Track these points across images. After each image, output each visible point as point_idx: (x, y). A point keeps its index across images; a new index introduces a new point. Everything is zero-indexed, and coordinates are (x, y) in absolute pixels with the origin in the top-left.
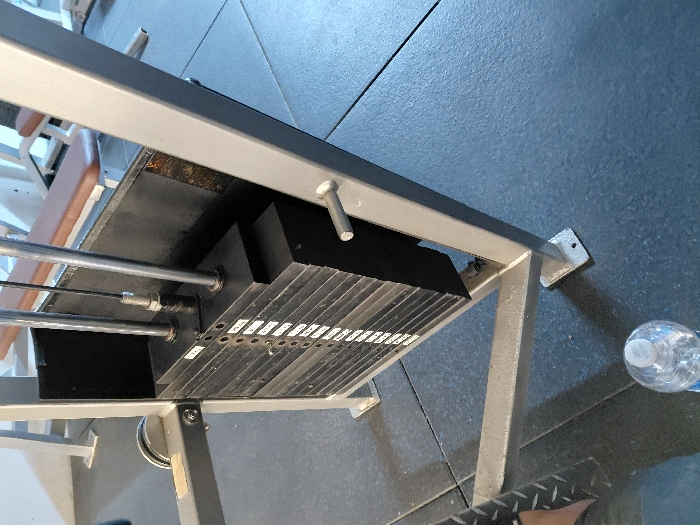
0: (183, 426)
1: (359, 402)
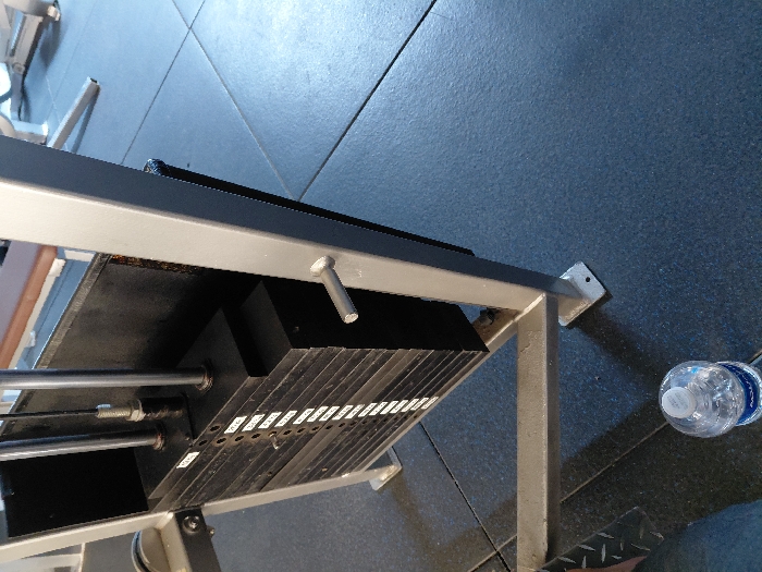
0: (184, 536)
1: (379, 473)
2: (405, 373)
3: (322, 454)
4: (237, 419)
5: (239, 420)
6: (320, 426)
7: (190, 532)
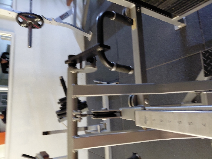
0: (137, 12)
7: (138, 11)
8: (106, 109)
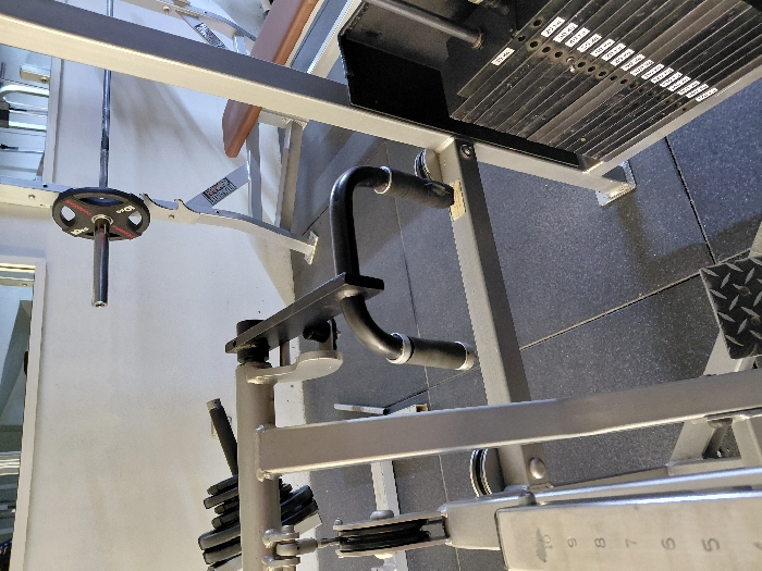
0: (461, 159)
1: (613, 187)
2: (708, 32)
3: (591, 116)
4: (558, 19)
5: (559, 21)
6: (608, 72)
7: (465, 156)
8: (390, 514)
